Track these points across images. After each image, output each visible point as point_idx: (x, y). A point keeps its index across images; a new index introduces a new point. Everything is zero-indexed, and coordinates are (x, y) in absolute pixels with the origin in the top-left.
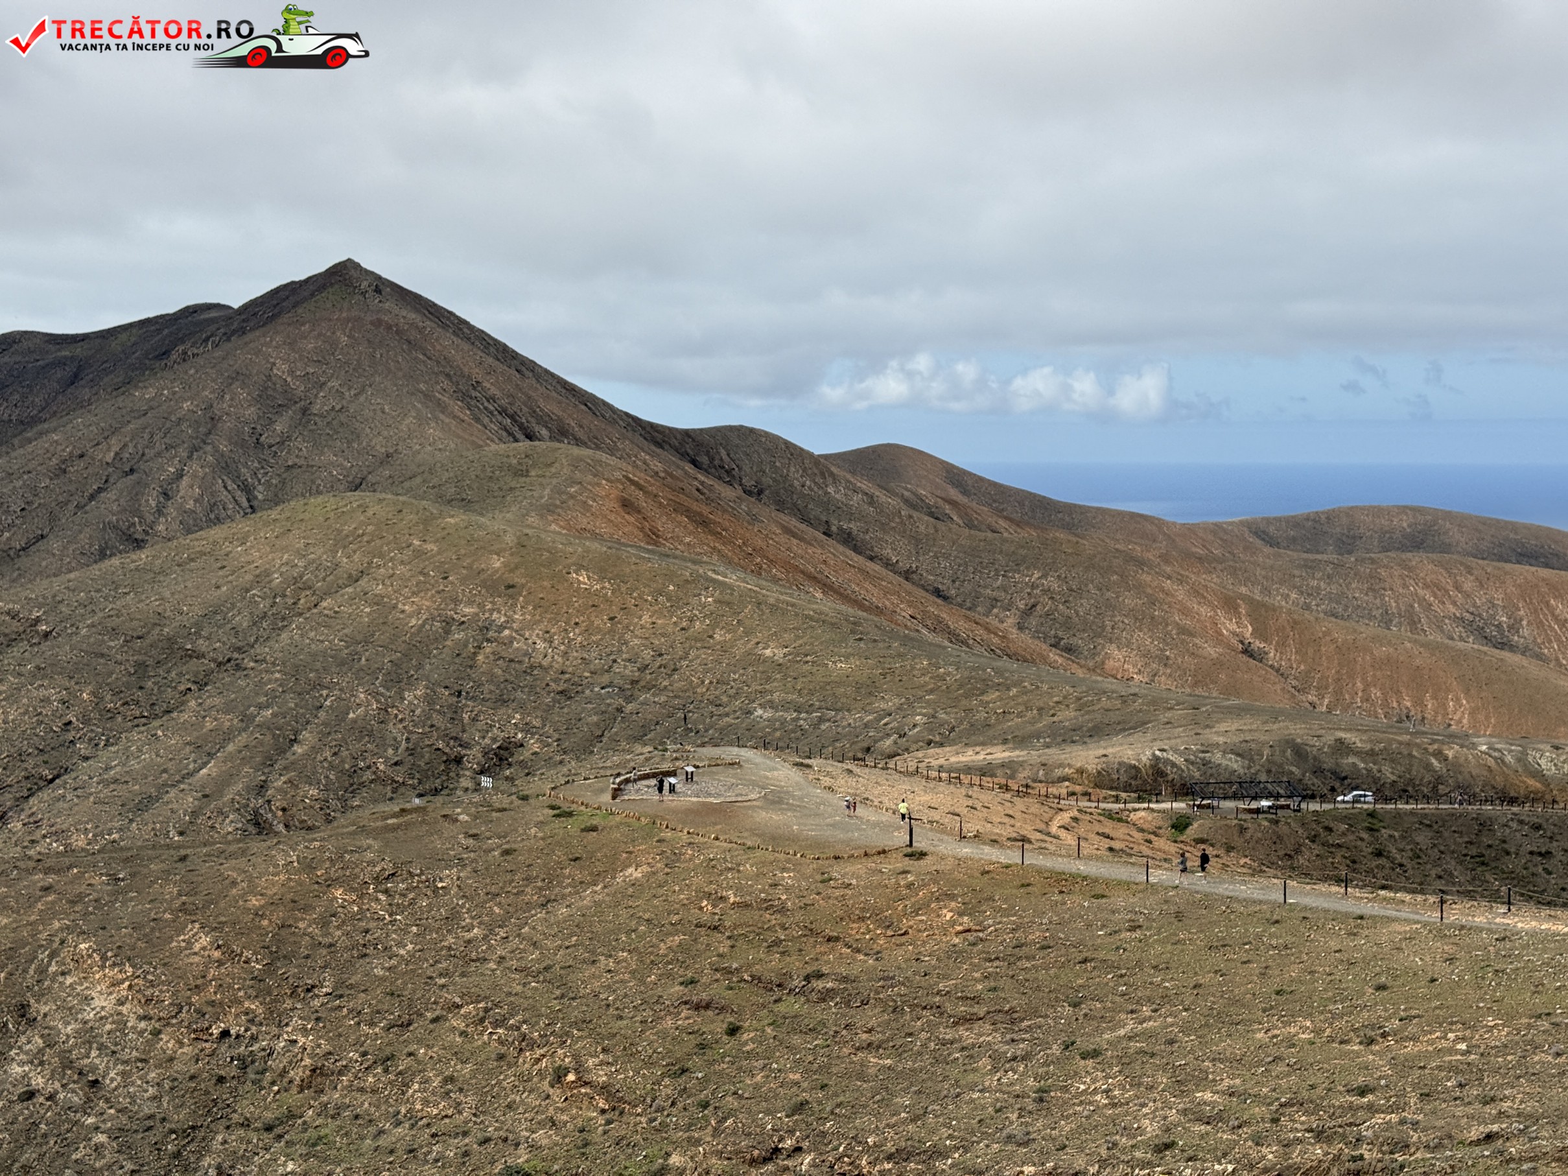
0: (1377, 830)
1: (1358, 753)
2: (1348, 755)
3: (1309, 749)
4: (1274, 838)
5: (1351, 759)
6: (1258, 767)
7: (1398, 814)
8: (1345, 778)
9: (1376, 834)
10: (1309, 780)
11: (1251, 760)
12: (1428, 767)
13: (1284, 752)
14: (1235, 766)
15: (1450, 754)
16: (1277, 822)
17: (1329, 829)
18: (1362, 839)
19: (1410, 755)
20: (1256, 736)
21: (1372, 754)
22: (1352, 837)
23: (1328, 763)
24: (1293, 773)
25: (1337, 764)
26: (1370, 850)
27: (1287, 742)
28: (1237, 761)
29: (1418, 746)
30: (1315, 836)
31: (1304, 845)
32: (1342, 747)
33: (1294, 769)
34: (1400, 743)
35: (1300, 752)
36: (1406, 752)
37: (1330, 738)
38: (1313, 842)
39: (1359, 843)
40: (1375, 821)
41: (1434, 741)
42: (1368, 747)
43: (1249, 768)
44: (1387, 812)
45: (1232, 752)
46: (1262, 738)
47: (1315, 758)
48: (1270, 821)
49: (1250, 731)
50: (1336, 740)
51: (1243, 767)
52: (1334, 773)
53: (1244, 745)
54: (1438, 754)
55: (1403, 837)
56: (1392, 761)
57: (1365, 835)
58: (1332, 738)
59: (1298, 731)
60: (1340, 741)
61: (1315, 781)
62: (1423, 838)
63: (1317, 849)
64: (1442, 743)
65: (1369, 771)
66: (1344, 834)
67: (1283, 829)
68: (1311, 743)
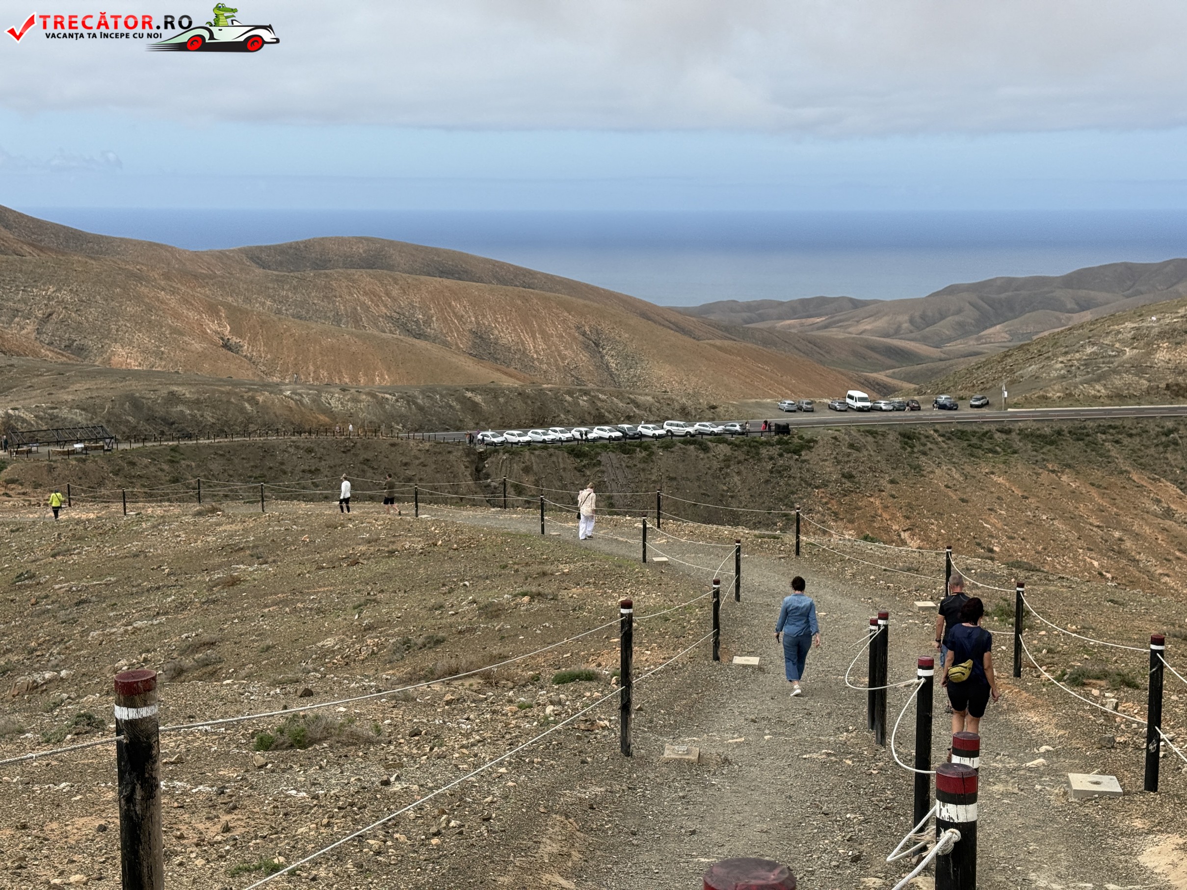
0: (178, 462)
1: (186, 402)
2: (177, 404)
3: (145, 401)
4: (80, 475)
5: (180, 408)
6: (99, 419)
7: (198, 447)
8: (173, 423)
9: (176, 465)
10: (143, 426)
11: (95, 413)
12: (242, 410)
13: (123, 404)
14: (79, 419)
15: (261, 399)
16: (84, 460)
17: (133, 464)
18: (162, 470)
19: (229, 402)
20: (102, 393)
21: (197, 402)
22: (152, 469)
23: (160, 412)
24: (128, 421)
25: (167, 412)
26: (168, 478)
27: (127, 396)
28: (81, 415)
29: (236, 393)
30: (119, 470)
31: (108, 478)
32: (173, 398)
33: (130, 418)
34: (222, 392)
35: (136, 404)
36: (225, 399)
37: (164, 392)
38: (117, 475)
39: (159, 473)
40: (177, 455)
41: (250, 390)
42: (196, 396)
43: (92, 419)
44: (188, 446)
45: (78, 407)
46: (107, 395)
47: (149, 409)
48: (78, 460)
49: (97, 389)
50: (169, 393)
51: (86, 419)
52: (164, 420)
53: (90, 400)
54: (252, 401)
55: (198, 466)
56: (214, 407)
57: (165, 467)
58: (166, 392)
59: (137, 387)
60: (172, 393)
61: (148, 427)
62: (215, 466)
63: (119, 480)
64: (256, 391)
65: (194, 416)
66: (146, 466)
67: (90, 465)
68: (148, 396)
